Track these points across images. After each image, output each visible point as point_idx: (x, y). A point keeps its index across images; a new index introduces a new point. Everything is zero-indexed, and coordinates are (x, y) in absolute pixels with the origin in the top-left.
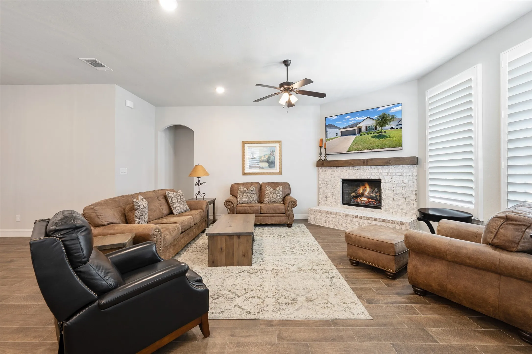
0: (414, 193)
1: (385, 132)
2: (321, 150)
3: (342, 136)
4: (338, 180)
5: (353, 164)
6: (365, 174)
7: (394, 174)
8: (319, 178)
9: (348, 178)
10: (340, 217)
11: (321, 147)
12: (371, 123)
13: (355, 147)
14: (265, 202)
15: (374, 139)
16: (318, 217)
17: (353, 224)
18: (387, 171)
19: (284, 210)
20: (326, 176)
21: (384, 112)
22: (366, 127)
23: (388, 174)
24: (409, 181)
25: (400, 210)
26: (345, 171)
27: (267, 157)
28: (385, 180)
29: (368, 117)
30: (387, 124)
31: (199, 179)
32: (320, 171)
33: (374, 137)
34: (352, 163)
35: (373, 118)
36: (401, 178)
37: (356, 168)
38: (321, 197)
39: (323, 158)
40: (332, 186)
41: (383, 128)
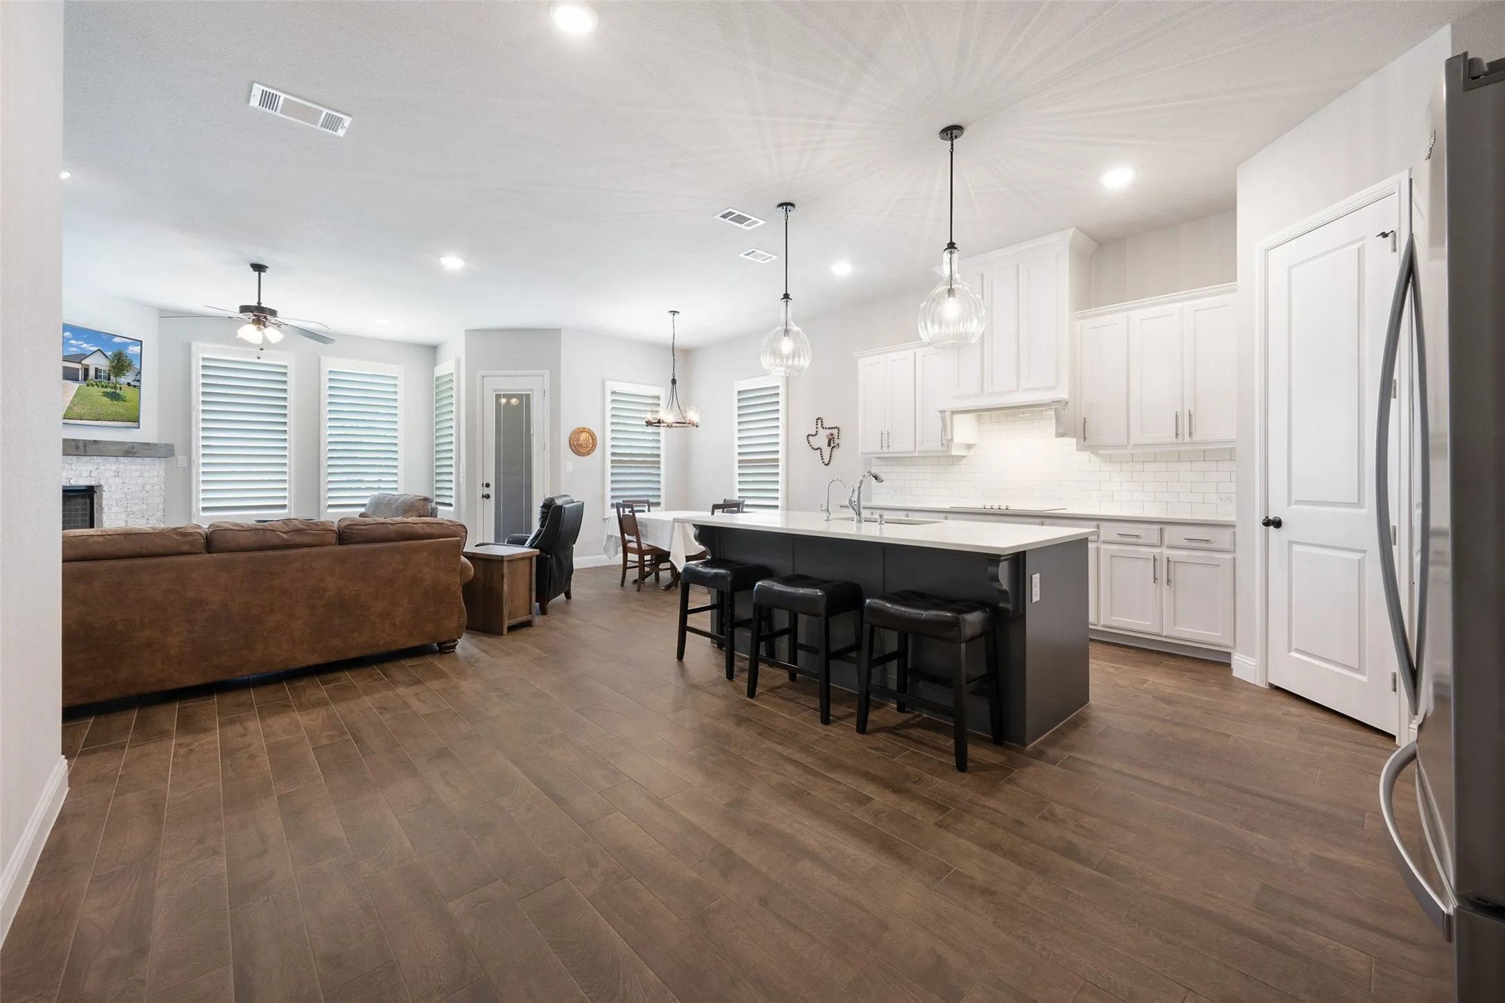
1: (121, 388)
7: (127, 475)
12: (103, 364)
13: (76, 409)
15: (106, 399)
21: (121, 349)
22: (97, 370)
24: (153, 486)
29: (98, 349)
30: (123, 374)
33: (106, 394)
35: (106, 353)
41: (118, 378)
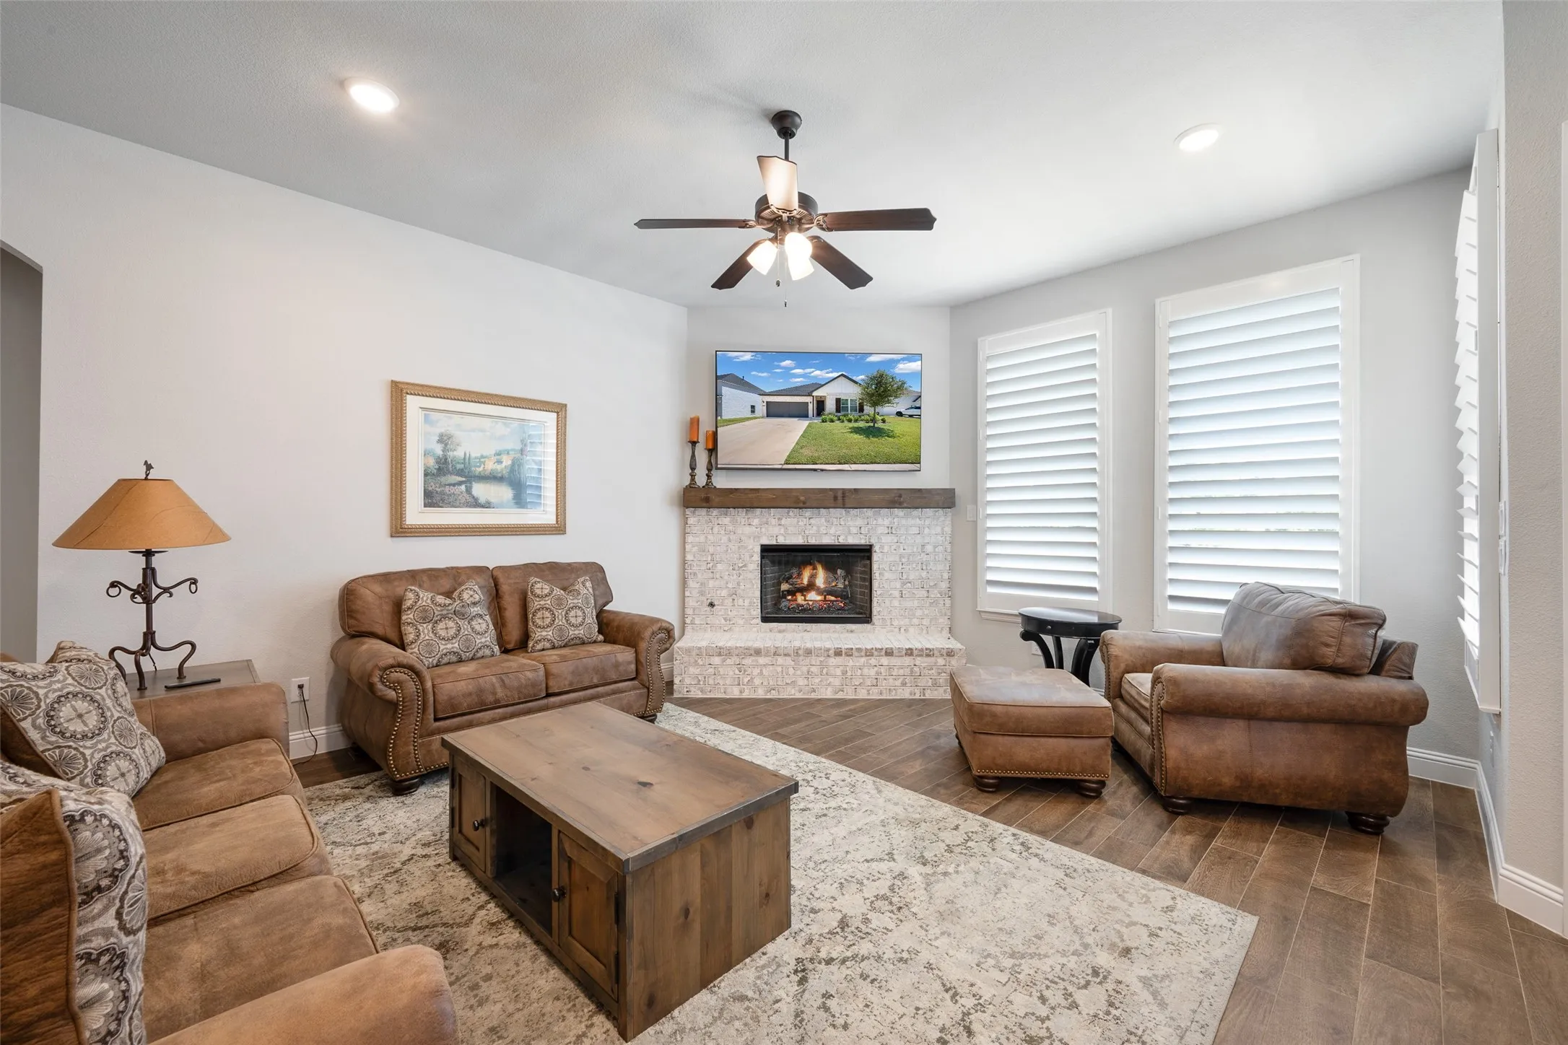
0: (946, 576)
1: (884, 421)
2: (693, 453)
3: (769, 415)
4: (751, 547)
5: (804, 503)
6: (832, 531)
7: (902, 531)
8: (684, 542)
9: (782, 541)
10: (789, 661)
11: (694, 443)
12: (851, 392)
13: (806, 452)
14: (539, 647)
15: (856, 436)
16: (711, 670)
17: (827, 674)
18: (887, 522)
19: (633, 667)
20: (710, 537)
21: (882, 369)
22: (838, 401)
23: (890, 530)
24: (935, 547)
25: (915, 621)
26: (774, 521)
27: (507, 462)
28: (882, 547)
29: (842, 375)
30: (889, 402)
31: (148, 562)
32: (691, 521)
33: (857, 431)
34: (802, 498)
35: (854, 378)
36: (919, 540)
37: (808, 513)
38: (691, 604)
39: (701, 480)
40: (731, 568)
41: (879, 409)
